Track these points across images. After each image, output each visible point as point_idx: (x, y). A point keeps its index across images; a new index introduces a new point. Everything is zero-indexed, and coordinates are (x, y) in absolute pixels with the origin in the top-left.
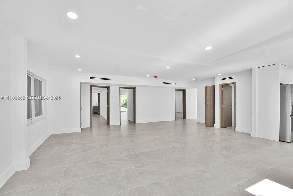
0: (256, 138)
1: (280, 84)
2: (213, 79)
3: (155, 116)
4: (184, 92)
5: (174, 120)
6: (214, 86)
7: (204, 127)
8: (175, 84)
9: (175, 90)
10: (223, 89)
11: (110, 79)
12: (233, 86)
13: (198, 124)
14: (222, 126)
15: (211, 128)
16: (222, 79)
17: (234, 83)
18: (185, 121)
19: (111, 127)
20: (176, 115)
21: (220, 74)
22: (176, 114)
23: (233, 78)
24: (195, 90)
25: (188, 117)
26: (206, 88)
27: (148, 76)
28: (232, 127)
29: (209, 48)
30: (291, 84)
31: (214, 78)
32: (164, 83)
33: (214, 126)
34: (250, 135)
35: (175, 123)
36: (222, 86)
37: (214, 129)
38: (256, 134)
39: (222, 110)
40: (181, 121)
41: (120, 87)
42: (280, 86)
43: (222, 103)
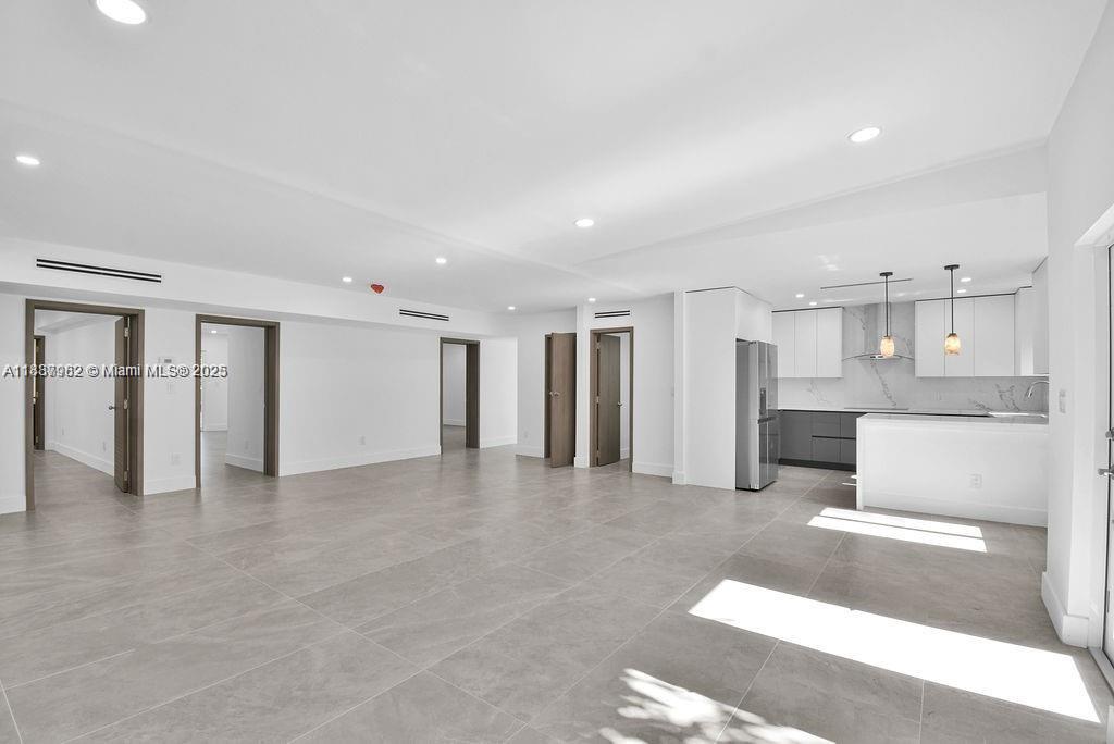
0: (683, 486)
1: (737, 340)
2: (572, 311)
3: (363, 441)
4: (473, 349)
5: (438, 451)
6: (574, 336)
7: (541, 469)
8: (445, 318)
9: (443, 341)
10: (598, 345)
11: (155, 278)
12: (624, 337)
13: (523, 460)
14: (596, 462)
15: (565, 471)
16: (598, 315)
17: (630, 330)
18: (476, 456)
19: (145, 502)
20: (444, 435)
21: (592, 300)
22: (444, 430)
23: (625, 313)
24: (512, 345)
25: (486, 440)
26: (549, 339)
27: (347, 280)
28: (621, 463)
29: (586, 223)
30: (760, 343)
31: (574, 309)
32: (404, 312)
33: (572, 463)
34: (670, 479)
35: (441, 463)
36: (598, 336)
37: (572, 473)
38: (683, 476)
39: (596, 410)
40: (459, 456)
41: (200, 319)
42: (737, 347)
43: (596, 389)
